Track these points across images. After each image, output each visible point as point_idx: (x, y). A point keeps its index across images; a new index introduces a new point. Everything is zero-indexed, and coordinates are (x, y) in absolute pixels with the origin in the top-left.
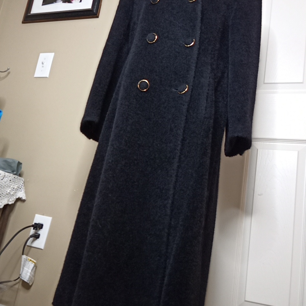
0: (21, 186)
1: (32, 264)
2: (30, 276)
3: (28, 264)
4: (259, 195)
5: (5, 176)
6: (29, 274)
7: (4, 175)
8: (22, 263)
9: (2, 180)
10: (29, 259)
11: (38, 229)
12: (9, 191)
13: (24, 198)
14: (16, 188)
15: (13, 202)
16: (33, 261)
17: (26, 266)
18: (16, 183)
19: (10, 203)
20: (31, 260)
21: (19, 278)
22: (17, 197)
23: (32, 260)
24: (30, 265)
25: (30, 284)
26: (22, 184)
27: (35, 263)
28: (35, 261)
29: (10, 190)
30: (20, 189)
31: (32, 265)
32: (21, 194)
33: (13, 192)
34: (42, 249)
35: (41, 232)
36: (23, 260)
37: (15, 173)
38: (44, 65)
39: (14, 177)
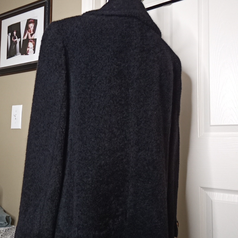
37: (7, 224)
38: (16, 117)
39: (5, 231)
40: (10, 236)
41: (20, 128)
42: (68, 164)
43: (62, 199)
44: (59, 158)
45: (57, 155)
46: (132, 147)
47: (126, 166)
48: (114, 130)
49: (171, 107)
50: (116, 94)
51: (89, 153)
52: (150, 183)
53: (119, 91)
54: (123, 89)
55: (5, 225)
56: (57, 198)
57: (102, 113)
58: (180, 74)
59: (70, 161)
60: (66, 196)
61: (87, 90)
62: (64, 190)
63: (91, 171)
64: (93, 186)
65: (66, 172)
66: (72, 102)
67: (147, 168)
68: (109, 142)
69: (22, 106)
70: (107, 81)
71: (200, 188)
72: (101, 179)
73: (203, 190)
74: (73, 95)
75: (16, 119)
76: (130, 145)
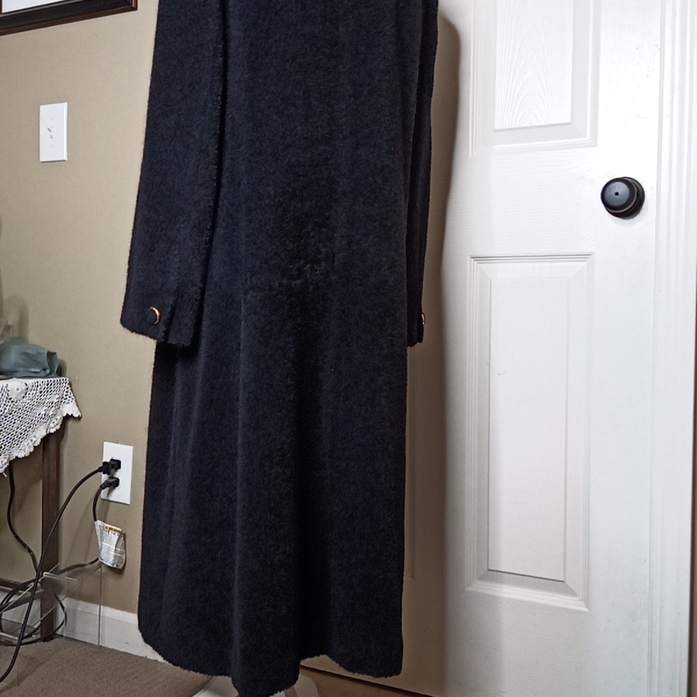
0: (65, 393)
1: (115, 534)
2: (115, 556)
3: (108, 535)
4: (499, 374)
5: (27, 389)
6: (112, 553)
7: (24, 387)
8: (98, 533)
9: (24, 397)
10: (106, 527)
11: (112, 471)
12: (43, 412)
13: (76, 415)
14: (56, 401)
15: (58, 427)
16: (115, 530)
17: (105, 540)
18: (55, 392)
19: (52, 431)
20: (111, 529)
21: (98, 559)
22: (64, 415)
23: (114, 527)
24: (111, 537)
25: (121, 567)
26: (66, 390)
27: (118, 531)
28: (118, 529)
29: (45, 408)
30: (66, 399)
31: (114, 537)
32: (70, 409)
33: (53, 408)
34: (127, 504)
35: (119, 474)
36: (97, 528)
37: (48, 371)
38: (52, 134)
39: (46, 383)
40: (57, 396)
41: (65, 158)
42: (227, 162)
43: (218, 229)
44: (213, 151)
45: (208, 146)
46: (344, 138)
47: (333, 173)
48: (311, 102)
49: (418, 73)
50: (317, 32)
51: (268, 141)
52: (376, 205)
53: (321, 28)
54: (327, 24)
55: (43, 374)
56: (209, 228)
57: (290, 67)
58: (436, 15)
59: (231, 159)
60: (224, 224)
61: (261, 21)
62: (221, 214)
63: (274, 173)
64: (277, 200)
65: (224, 181)
66: (233, 44)
67: (371, 178)
68: (303, 122)
69: (65, 105)
70: (300, 6)
71: (469, 258)
72: (290, 190)
73: (475, 262)
74: (235, 30)
75: (51, 137)
76: (341, 135)
